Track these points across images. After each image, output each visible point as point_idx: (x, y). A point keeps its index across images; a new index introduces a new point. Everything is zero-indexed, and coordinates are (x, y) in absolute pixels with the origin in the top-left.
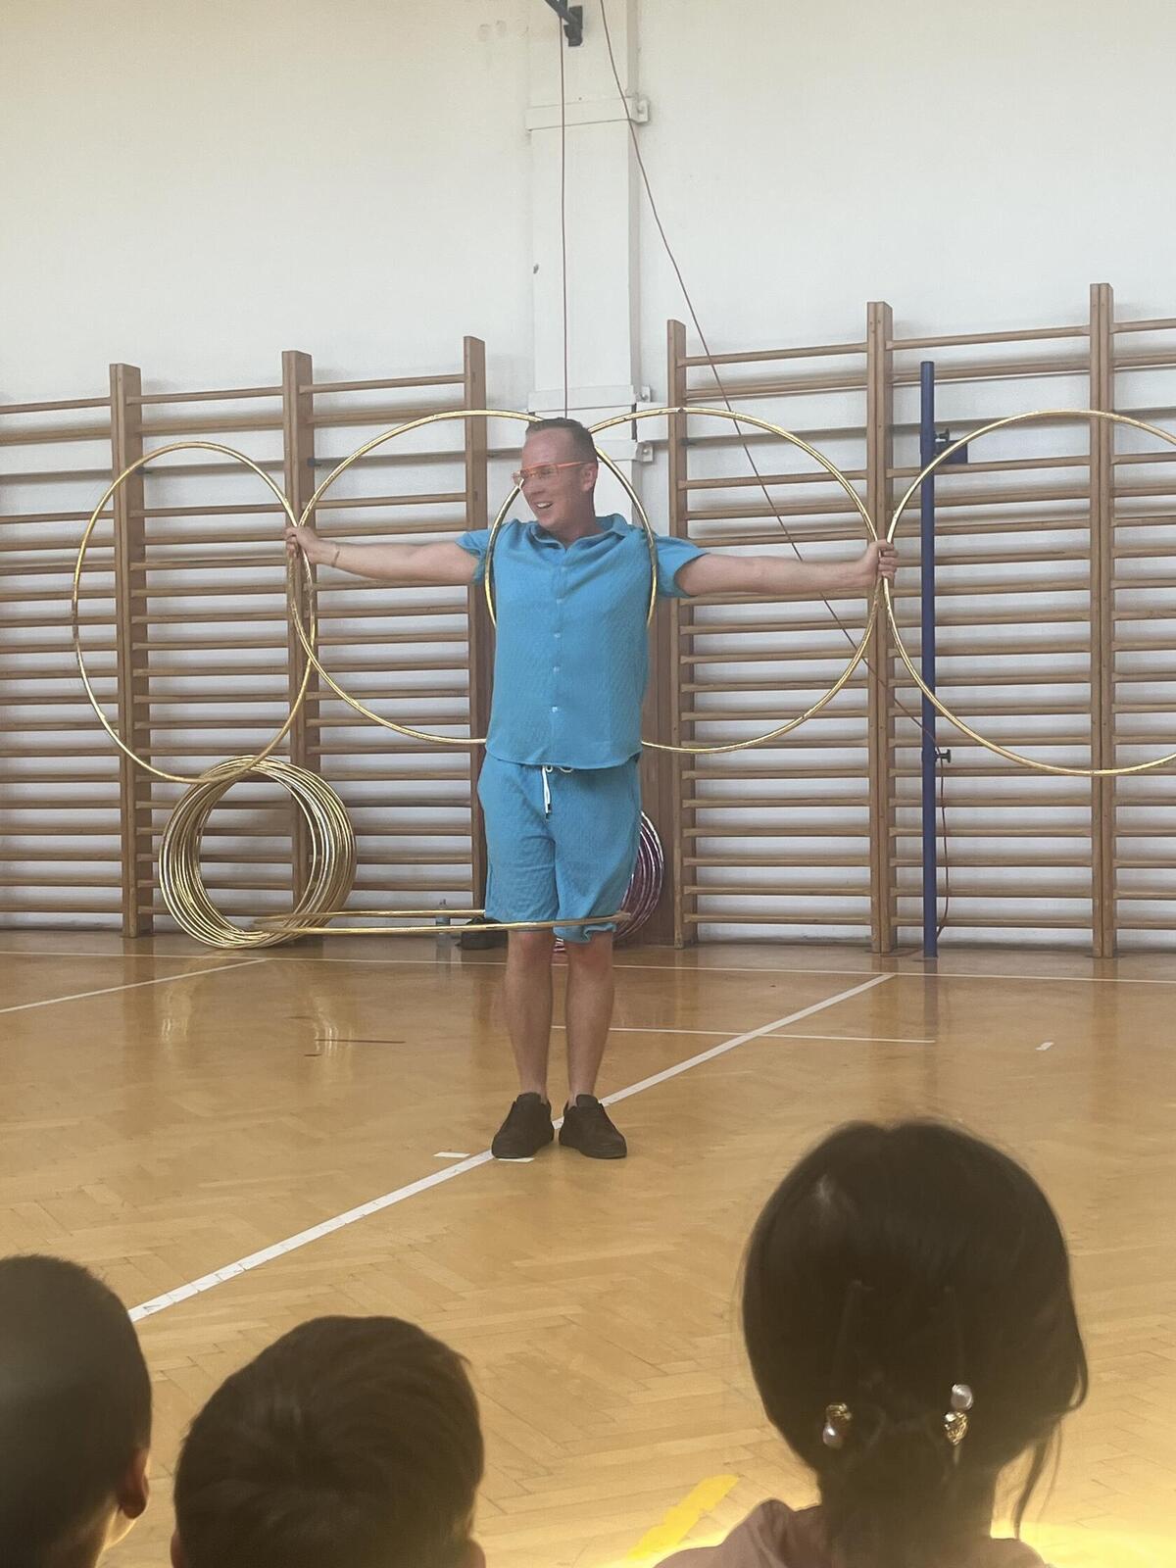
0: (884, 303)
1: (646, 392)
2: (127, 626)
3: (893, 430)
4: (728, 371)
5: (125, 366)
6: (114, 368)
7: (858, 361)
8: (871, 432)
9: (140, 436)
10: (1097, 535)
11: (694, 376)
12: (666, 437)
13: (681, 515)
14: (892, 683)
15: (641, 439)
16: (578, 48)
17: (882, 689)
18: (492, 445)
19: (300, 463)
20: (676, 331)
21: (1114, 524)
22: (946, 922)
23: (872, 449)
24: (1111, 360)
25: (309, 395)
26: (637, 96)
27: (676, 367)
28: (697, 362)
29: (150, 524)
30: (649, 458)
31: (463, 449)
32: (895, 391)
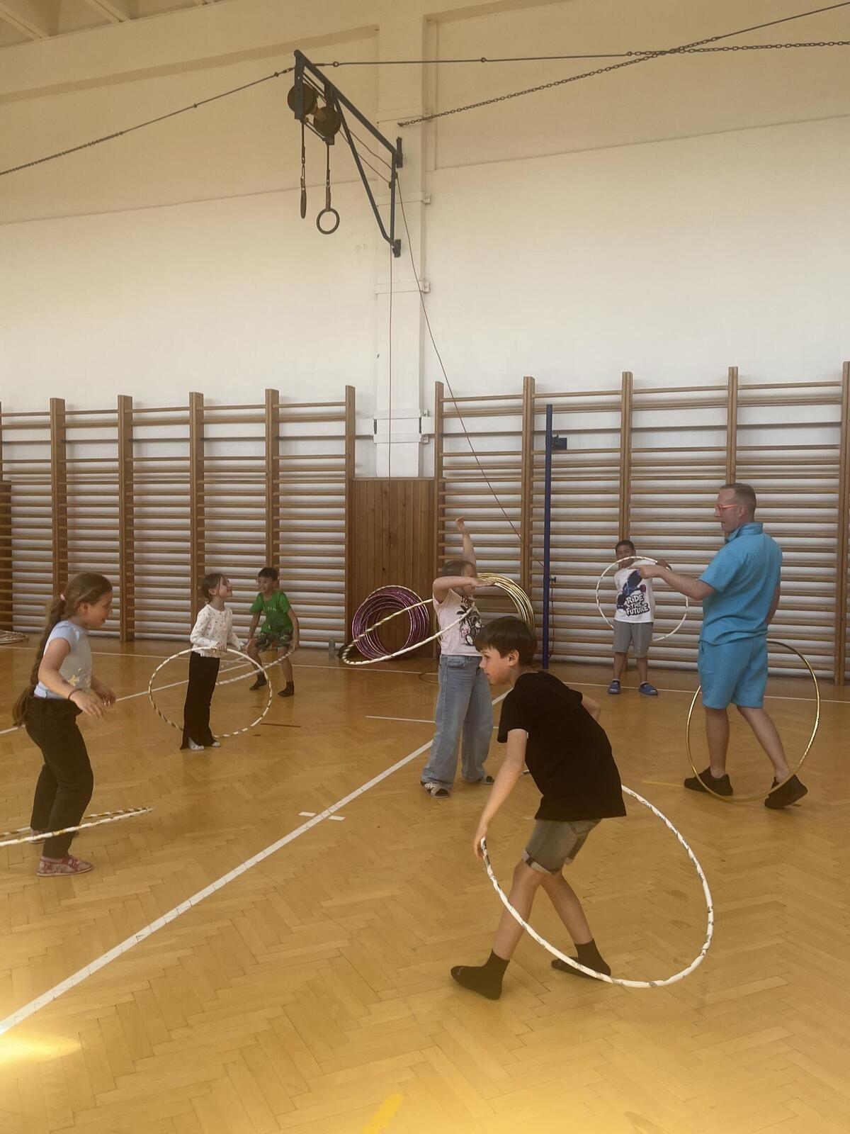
0: (531, 378)
1: (426, 412)
2: (195, 508)
3: (534, 433)
4: (460, 404)
5: (196, 393)
6: (191, 394)
7: (519, 402)
8: (524, 433)
9: (203, 424)
10: (623, 483)
11: (447, 406)
12: (434, 432)
13: (439, 467)
14: (531, 546)
15: (423, 433)
16: (399, 258)
17: (526, 549)
18: (357, 434)
19: (273, 438)
20: (439, 386)
21: (631, 478)
22: (552, 653)
23: (524, 440)
24: (631, 406)
25: (277, 409)
26: (424, 280)
27: (439, 403)
28: (448, 400)
29: (206, 463)
30: (427, 441)
31: (344, 434)
32: (536, 416)
